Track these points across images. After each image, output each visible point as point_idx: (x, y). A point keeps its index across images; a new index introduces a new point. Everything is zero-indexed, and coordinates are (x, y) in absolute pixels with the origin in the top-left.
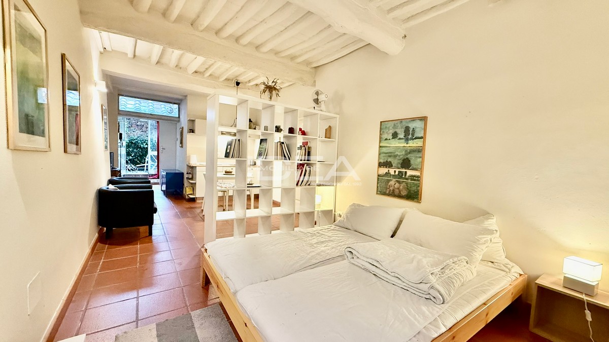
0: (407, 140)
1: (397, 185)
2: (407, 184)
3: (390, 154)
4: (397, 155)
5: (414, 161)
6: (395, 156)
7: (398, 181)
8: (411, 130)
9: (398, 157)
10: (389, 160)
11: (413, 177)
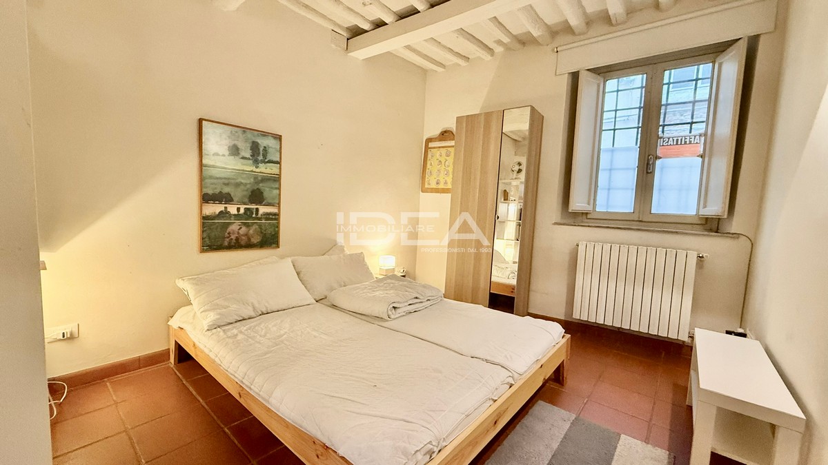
0: (256, 162)
1: (244, 229)
2: (260, 226)
3: (226, 181)
4: (242, 183)
5: (268, 193)
6: (238, 185)
7: (245, 224)
8: (261, 149)
9: (242, 187)
10: (226, 190)
11: (268, 216)
